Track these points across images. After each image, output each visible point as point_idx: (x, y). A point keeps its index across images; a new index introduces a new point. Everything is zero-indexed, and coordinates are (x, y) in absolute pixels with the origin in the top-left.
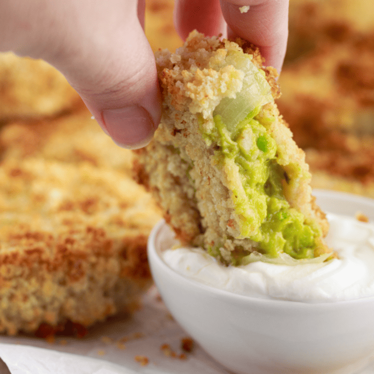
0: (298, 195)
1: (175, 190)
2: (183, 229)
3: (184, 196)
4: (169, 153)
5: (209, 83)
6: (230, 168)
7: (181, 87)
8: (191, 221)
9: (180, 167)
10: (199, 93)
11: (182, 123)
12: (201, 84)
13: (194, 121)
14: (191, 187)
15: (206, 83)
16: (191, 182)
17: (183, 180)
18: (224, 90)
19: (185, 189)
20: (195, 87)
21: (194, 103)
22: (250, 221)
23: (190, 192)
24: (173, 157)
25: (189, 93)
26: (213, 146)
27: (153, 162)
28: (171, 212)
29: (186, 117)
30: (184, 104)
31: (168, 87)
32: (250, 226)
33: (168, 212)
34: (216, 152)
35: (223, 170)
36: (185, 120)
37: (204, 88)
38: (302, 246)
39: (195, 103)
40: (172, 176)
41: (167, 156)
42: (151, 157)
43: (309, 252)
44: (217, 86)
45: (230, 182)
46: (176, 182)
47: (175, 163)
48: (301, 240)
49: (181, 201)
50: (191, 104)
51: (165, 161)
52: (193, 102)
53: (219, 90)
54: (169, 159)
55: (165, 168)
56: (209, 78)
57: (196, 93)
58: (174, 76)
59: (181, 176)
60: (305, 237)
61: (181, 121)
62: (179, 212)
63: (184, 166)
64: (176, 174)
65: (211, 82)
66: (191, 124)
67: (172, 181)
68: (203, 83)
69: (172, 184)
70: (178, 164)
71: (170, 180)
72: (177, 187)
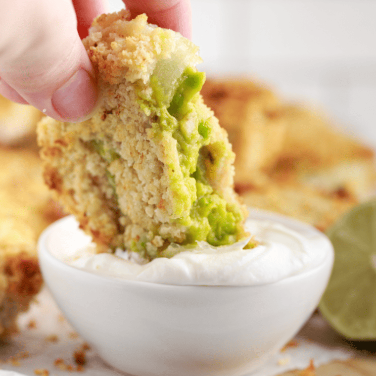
0: (222, 176)
1: (92, 191)
2: (102, 231)
3: (103, 197)
4: (88, 152)
5: (143, 47)
6: (168, 141)
7: (114, 59)
8: (109, 222)
9: (99, 166)
10: (136, 58)
11: (116, 98)
12: (135, 50)
13: (131, 93)
14: (110, 186)
15: (140, 47)
16: (110, 181)
17: (101, 180)
18: (159, 51)
19: (104, 189)
20: (131, 53)
21: (131, 71)
22: (185, 199)
23: (109, 193)
24: (92, 156)
25: (125, 60)
26: (152, 117)
27: (69, 163)
28: (89, 214)
29: (122, 90)
30: (119, 76)
31: (99, 64)
32: (184, 204)
33: (85, 215)
34: (154, 124)
35: (160, 144)
36: (121, 93)
37: (139, 53)
38: (224, 233)
39: (133, 71)
40: (89, 176)
41: (85, 156)
42: (67, 159)
43: (231, 238)
44: (151, 48)
45: (167, 156)
46: (95, 182)
47: (94, 162)
48: (223, 228)
49: (100, 202)
50: (128, 74)
51: (83, 161)
52: (130, 69)
53: (155, 52)
54: (88, 158)
55: (84, 168)
56: (142, 42)
57: (133, 58)
58: (102, 52)
59: (101, 175)
60: (227, 223)
61: (115, 96)
62: (98, 214)
63: (103, 165)
64: (94, 173)
65: (145, 46)
66: (127, 97)
67: (89, 181)
68: (138, 48)
69: (90, 185)
70: (97, 163)
71: (88, 181)
72: (95, 188)
